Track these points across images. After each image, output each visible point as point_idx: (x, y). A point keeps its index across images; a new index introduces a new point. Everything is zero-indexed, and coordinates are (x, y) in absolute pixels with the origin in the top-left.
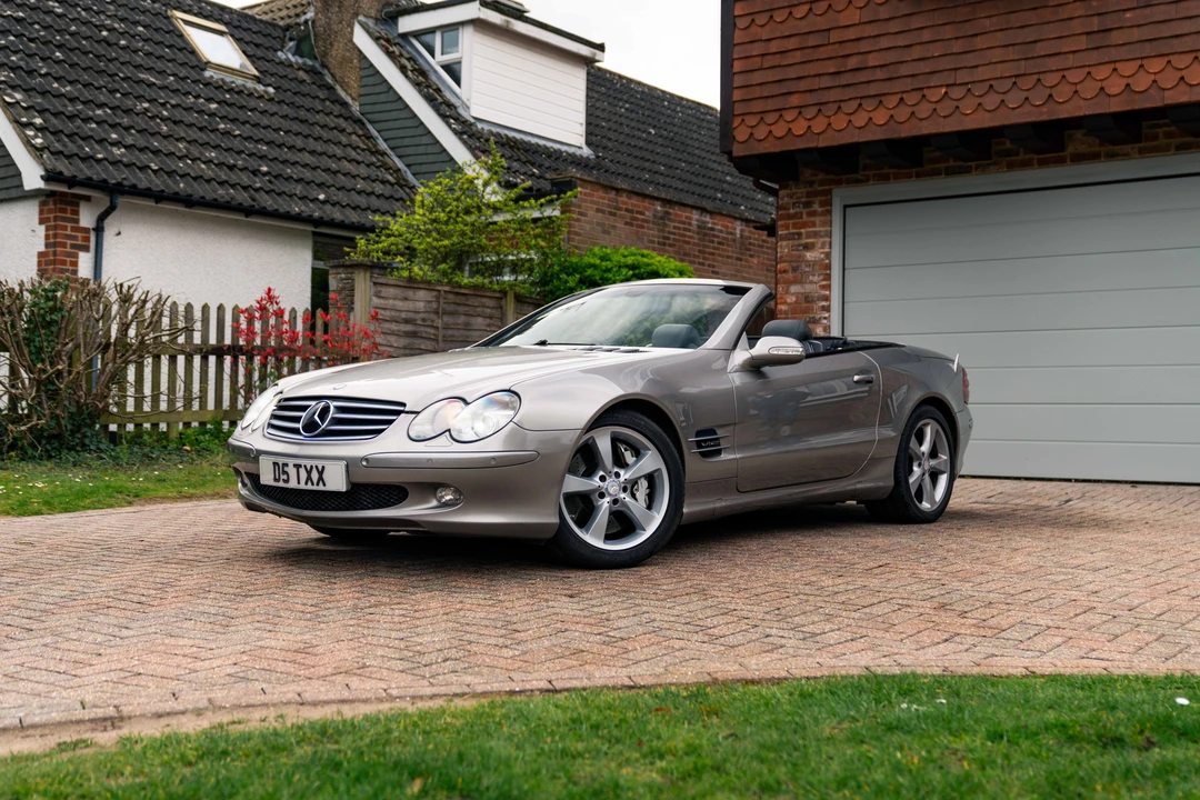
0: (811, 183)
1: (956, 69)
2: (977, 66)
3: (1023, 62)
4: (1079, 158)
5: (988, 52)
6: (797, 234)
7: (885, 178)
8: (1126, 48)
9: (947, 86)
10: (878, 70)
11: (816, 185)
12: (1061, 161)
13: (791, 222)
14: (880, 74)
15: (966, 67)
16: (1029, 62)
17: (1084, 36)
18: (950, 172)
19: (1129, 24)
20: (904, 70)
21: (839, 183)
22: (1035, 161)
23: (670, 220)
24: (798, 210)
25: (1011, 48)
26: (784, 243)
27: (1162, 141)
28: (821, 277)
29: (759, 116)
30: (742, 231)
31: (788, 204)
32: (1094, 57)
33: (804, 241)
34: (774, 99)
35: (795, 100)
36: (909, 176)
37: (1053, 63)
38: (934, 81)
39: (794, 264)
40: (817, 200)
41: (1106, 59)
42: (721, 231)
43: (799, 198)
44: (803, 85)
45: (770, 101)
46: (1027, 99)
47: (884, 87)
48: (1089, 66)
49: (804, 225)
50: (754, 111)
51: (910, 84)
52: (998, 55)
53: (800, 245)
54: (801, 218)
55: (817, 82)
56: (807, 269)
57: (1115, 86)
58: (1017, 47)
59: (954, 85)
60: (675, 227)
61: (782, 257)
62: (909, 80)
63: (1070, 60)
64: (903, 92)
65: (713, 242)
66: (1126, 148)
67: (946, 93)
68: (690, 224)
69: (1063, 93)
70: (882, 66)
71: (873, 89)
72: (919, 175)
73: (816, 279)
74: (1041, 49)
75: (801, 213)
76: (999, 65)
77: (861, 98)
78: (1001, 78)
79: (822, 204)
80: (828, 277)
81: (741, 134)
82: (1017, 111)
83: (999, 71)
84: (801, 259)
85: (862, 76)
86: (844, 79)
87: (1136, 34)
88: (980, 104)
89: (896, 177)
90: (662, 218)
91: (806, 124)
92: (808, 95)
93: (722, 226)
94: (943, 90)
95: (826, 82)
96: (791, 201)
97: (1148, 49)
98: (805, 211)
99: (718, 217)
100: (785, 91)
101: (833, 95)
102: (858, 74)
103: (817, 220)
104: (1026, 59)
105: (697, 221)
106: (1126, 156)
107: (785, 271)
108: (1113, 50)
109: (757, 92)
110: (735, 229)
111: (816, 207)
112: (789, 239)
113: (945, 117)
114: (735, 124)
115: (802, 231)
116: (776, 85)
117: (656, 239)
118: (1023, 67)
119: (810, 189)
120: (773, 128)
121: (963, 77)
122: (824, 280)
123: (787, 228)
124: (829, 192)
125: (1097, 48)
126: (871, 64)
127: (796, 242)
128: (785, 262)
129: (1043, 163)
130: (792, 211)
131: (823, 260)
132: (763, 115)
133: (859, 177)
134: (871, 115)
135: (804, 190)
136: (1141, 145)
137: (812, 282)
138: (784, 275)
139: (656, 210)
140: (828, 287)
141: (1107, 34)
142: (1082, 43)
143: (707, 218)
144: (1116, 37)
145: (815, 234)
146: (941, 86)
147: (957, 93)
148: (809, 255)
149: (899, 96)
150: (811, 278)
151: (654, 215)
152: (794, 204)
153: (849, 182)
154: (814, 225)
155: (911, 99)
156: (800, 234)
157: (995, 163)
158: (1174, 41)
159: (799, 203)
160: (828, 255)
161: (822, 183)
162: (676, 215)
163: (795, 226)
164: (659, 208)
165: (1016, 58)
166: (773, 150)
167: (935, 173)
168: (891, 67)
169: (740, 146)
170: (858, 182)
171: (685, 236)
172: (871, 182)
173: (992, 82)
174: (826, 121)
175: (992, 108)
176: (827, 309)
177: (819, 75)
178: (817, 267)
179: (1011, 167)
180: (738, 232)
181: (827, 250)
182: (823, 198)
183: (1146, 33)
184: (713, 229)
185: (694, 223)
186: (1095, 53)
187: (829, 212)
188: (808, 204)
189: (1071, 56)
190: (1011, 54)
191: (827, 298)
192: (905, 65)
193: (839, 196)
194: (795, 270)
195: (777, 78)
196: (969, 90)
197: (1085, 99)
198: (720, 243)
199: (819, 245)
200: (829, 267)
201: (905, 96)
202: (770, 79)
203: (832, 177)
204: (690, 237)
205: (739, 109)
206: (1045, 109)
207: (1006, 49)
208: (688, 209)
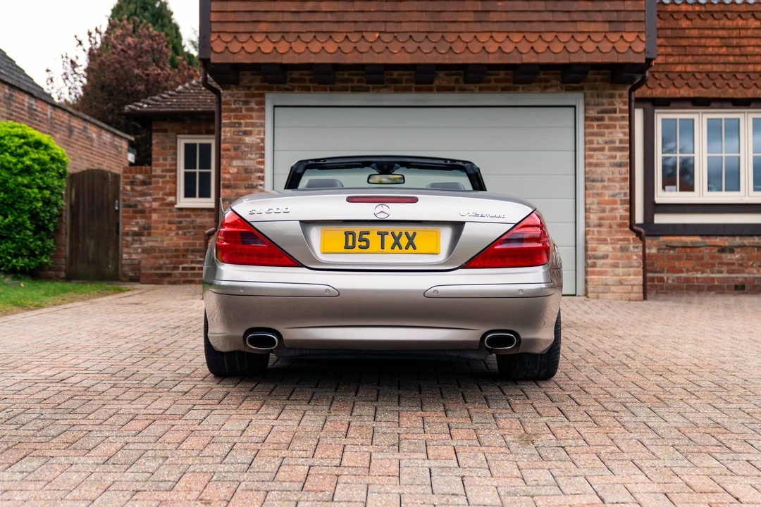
0: (249, 88)
1: (385, 22)
2: (401, 22)
3: (432, 24)
4: (442, 89)
5: (408, 13)
6: (238, 123)
7: (307, 89)
8: (499, 24)
9: (380, 32)
10: (329, 15)
11: (252, 89)
12: (430, 90)
13: (232, 114)
14: (330, 17)
15: (393, 22)
16: (436, 24)
17: (472, 13)
18: (354, 90)
19: (500, 10)
20: (348, 17)
21: (271, 89)
22: (413, 88)
23: (13, 101)
24: (238, 106)
25: (424, 13)
26: (227, 129)
27: (493, 84)
28: (258, 156)
29: (233, 35)
30: (51, 113)
31: (230, 101)
32: (478, 27)
33: (244, 129)
34: (245, 24)
35: (263, 27)
36: (325, 90)
37: (452, 27)
38: (371, 27)
39: (236, 145)
40: (253, 100)
41: (486, 29)
42: (40, 112)
43: (239, 97)
44: (270, 17)
45: (242, 25)
46: (435, 48)
47: (334, 27)
48: (476, 32)
49: (244, 117)
50: (229, 30)
51: (352, 27)
52: (416, 16)
53: (240, 131)
54: (241, 112)
55: (280, 17)
56: (246, 149)
57: (492, 48)
58: (428, 13)
59: (385, 32)
60: (17, 107)
61: (225, 139)
62: (353, 24)
63: (463, 27)
64: (347, 32)
65: (35, 120)
66: (471, 86)
67: (379, 37)
68: (24, 105)
69: (459, 48)
70: (331, 12)
71: (324, 27)
72: (332, 90)
73: (253, 156)
74: (444, 17)
75: (241, 108)
76: (416, 24)
77: (315, 32)
78: (418, 32)
79: (257, 103)
80: (263, 156)
81: (218, 46)
82: (429, 55)
83: (416, 27)
84: (240, 142)
85: (318, 17)
86: (303, 17)
87: (504, 17)
88: (403, 48)
89: (315, 90)
90: (9, 99)
91: (272, 46)
92: (273, 25)
93: (42, 108)
94: (377, 35)
95: (288, 17)
96: (232, 99)
97: (511, 27)
98: (244, 107)
99: (40, 102)
100: (255, 19)
101: (294, 27)
102: (313, 14)
103: (254, 114)
104: (434, 22)
105: (28, 103)
106: (472, 91)
107: (228, 150)
108: (490, 25)
109: (232, 17)
110: (47, 111)
111: (253, 105)
112: (231, 127)
113: (378, 53)
114: (212, 39)
115: (242, 121)
116: (247, 14)
117: (5, 115)
118: (432, 27)
119: (248, 92)
120: (244, 45)
121: (391, 27)
122: (260, 157)
123: (230, 119)
124: (262, 96)
125: (481, 22)
126: (324, 9)
127: (237, 129)
128: (228, 143)
129: (418, 90)
130: (233, 106)
131: (259, 143)
132: (235, 35)
133: (287, 86)
134: (324, 45)
135: (243, 92)
136: (480, 85)
137: (250, 159)
138: (227, 152)
139: (5, 93)
140: (262, 163)
141: (487, 14)
142: (471, 17)
143: (33, 102)
144: (493, 16)
145: (253, 125)
146: (376, 32)
147: (387, 38)
148: (248, 139)
149: (345, 34)
150: (249, 156)
151: (5, 97)
152: (235, 101)
153: (279, 89)
154: (251, 118)
155: (355, 38)
156: (240, 124)
157: (386, 87)
158: (528, 24)
159: (239, 101)
160: (263, 140)
161: (257, 88)
162: (16, 97)
163: (236, 117)
164: (7, 91)
165: (428, 20)
166: (245, 61)
167: (344, 90)
168: (338, 14)
169: (217, 55)
170: (286, 90)
171: (20, 114)
172: (296, 91)
173: (411, 34)
174: (288, 45)
175: (412, 51)
176: (262, 179)
177: (283, 12)
178: (254, 148)
179: (397, 90)
180: (49, 113)
181: (262, 136)
182: (258, 99)
183: (512, 17)
184: (36, 110)
185: (26, 104)
186: (479, 25)
187: (263, 110)
188: (246, 103)
189: (464, 24)
190: (424, 17)
191: (262, 171)
192: (348, 13)
193: (271, 99)
194: (236, 149)
195: (249, 9)
196: (395, 37)
197: (473, 53)
198: (40, 121)
199: (256, 132)
200: (263, 148)
201: (349, 35)
202: (241, 9)
203: (267, 84)
204: (24, 115)
205: (215, 27)
206: (447, 56)
207: (420, 13)
208: (22, 94)
